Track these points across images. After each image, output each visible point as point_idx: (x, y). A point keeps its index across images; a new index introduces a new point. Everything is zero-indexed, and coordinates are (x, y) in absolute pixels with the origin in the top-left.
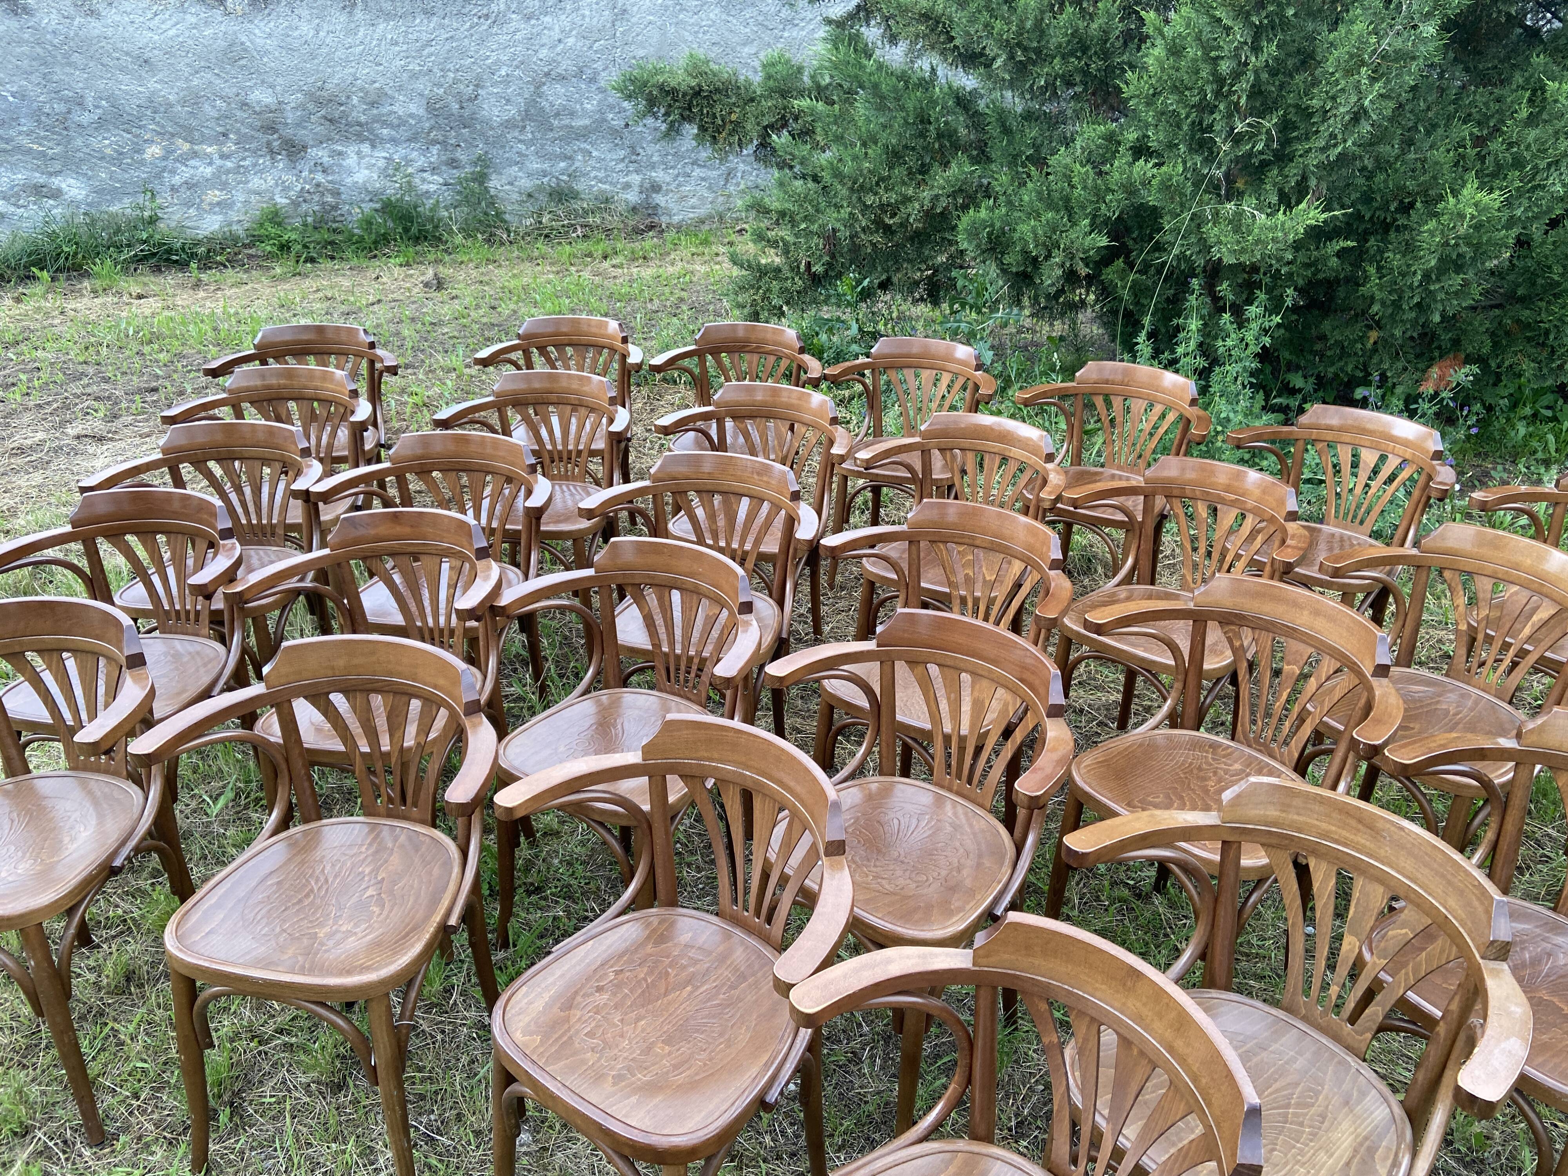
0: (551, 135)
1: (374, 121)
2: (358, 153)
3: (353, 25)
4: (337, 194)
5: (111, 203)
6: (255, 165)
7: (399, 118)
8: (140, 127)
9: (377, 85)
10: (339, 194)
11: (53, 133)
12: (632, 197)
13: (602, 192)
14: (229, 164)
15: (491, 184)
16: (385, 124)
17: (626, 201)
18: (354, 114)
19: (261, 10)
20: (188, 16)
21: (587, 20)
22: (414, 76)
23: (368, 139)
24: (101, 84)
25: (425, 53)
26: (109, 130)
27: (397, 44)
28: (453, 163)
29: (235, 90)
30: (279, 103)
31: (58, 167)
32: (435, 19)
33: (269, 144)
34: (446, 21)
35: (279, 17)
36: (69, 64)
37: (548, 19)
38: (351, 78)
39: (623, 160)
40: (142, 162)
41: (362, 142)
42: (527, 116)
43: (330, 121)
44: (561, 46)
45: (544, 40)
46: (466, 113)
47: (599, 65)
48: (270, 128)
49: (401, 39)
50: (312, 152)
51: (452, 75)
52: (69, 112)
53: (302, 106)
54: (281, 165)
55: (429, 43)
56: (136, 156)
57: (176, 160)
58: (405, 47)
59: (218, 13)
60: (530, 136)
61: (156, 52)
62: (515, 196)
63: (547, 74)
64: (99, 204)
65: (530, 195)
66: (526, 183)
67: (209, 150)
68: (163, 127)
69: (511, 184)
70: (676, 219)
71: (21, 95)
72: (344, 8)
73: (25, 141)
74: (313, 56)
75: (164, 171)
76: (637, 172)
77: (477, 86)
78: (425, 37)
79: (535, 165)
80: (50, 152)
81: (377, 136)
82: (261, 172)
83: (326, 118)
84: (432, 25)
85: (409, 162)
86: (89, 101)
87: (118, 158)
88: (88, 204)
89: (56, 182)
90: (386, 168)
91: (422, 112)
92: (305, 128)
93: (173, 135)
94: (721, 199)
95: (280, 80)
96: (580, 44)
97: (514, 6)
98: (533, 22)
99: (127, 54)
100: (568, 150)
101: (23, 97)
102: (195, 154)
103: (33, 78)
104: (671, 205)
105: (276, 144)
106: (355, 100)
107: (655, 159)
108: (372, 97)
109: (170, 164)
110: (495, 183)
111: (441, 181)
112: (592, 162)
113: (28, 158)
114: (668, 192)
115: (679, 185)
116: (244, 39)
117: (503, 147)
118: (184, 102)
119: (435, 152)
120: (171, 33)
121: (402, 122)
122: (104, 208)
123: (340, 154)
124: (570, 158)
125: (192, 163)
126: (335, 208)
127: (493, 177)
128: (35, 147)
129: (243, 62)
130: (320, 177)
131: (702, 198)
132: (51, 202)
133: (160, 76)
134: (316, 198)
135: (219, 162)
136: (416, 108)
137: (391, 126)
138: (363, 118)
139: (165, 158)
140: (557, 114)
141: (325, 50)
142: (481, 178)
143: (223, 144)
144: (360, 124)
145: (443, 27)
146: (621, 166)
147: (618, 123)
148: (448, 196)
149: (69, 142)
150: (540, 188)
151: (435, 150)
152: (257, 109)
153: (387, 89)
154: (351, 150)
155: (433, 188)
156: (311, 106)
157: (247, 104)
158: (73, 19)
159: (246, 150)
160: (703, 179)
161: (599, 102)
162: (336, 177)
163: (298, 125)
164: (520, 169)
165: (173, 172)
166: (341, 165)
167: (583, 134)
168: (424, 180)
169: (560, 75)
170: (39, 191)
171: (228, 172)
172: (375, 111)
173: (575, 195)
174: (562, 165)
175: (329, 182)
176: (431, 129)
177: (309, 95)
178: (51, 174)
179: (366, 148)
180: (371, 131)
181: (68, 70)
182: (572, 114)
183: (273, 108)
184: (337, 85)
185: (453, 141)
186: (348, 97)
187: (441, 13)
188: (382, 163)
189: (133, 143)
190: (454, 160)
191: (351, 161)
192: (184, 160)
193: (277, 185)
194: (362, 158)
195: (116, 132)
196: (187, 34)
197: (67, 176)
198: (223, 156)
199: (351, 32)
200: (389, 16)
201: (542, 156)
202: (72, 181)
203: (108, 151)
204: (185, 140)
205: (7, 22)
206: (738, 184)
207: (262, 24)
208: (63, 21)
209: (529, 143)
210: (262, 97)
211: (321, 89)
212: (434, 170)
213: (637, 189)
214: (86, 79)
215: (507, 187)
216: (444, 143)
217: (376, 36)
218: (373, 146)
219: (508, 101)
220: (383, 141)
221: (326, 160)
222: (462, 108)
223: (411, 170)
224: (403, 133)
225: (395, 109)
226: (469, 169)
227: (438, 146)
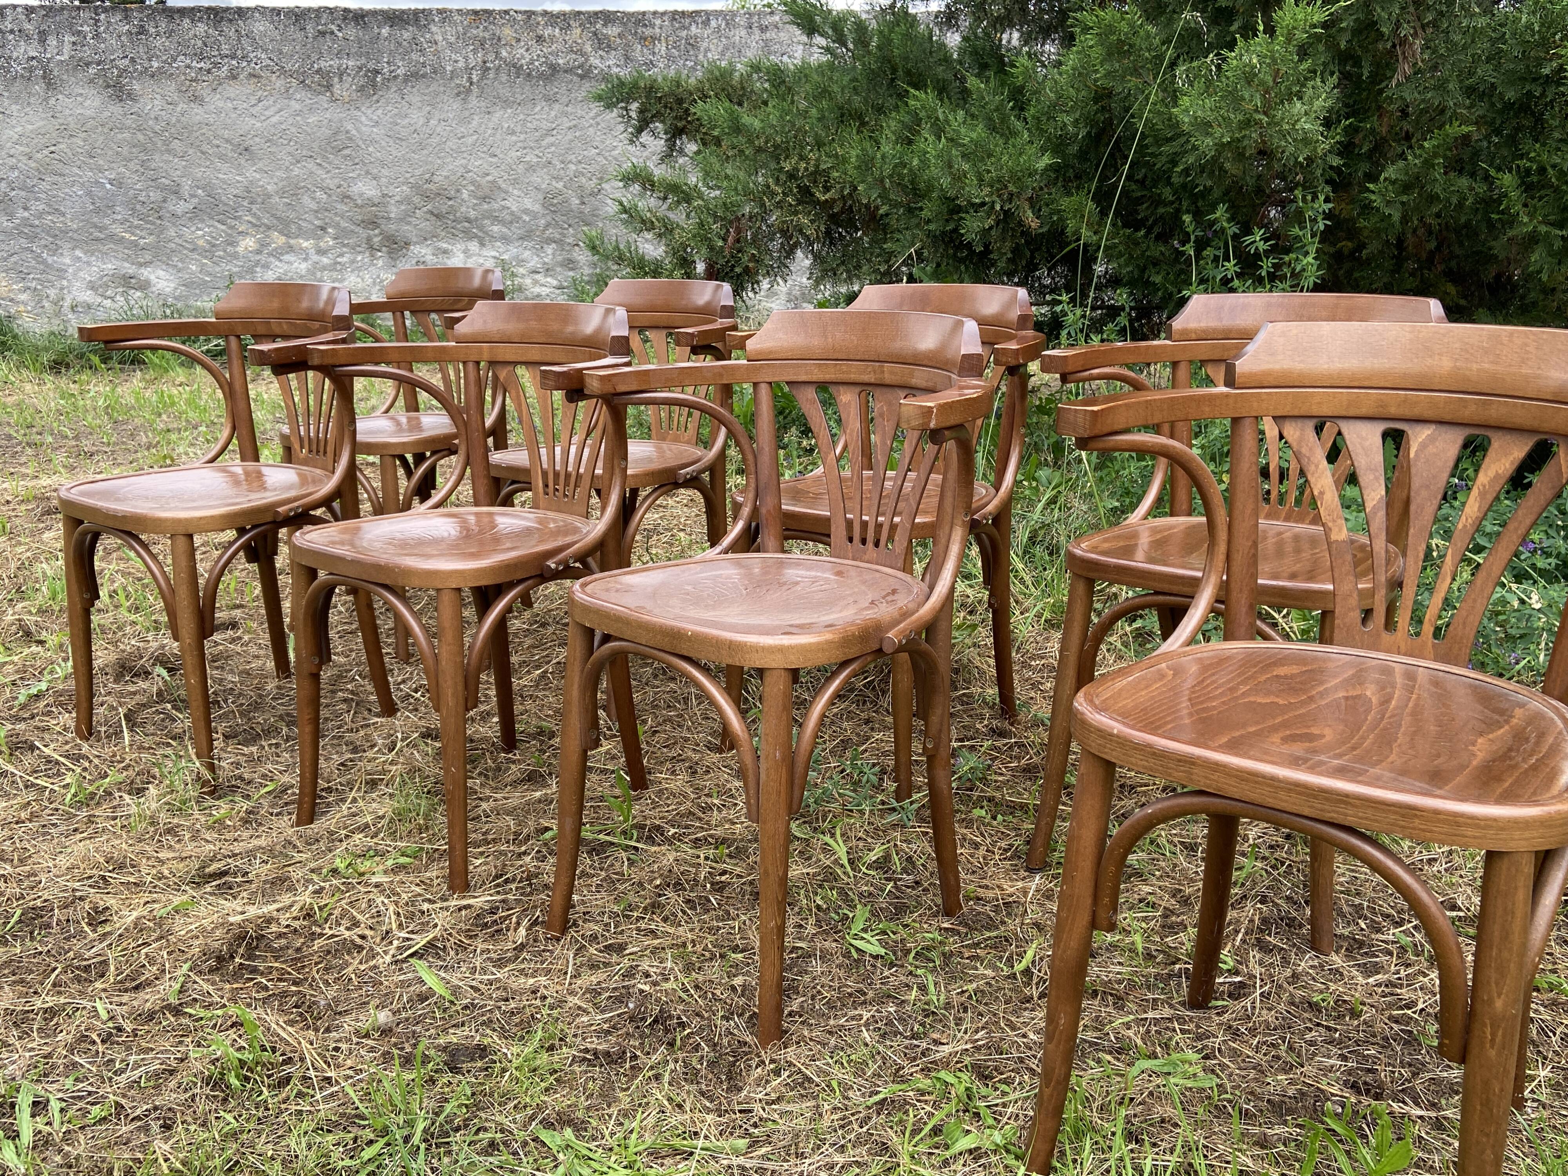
1: (484, 217)
2: (466, 252)
3: (467, 113)
5: (198, 297)
6: (353, 262)
7: (512, 213)
8: (235, 218)
9: (490, 178)
11: (147, 222)
14: (325, 260)
16: (496, 220)
18: (463, 209)
19: (369, 96)
20: (293, 103)
22: (531, 168)
23: (476, 236)
24: (198, 173)
25: (544, 143)
26: (203, 221)
27: (513, 133)
28: (569, 264)
29: (336, 181)
30: (384, 196)
31: (148, 257)
32: (557, 106)
33: (369, 239)
34: (569, 109)
35: (388, 103)
36: (169, 151)
38: (462, 170)
40: (235, 256)
41: (470, 239)
43: (437, 216)
46: (588, 209)
48: (372, 223)
49: (518, 129)
50: (416, 249)
51: (573, 167)
52: (164, 201)
53: (407, 200)
54: (380, 263)
55: (549, 132)
56: (229, 249)
57: (270, 254)
58: (522, 137)
59: (324, 99)
61: (257, 140)
64: (187, 297)
67: (305, 244)
68: (259, 219)
71: (117, 183)
72: (458, 94)
73: (117, 229)
74: (422, 146)
75: (256, 265)
77: (601, 179)
78: (546, 125)
80: (142, 242)
81: (486, 233)
82: (359, 269)
83: (432, 213)
84: (553, 113)
85: (521, 262)
86: (186, 190)
87: (210, 251)
88: (175, 298)
89: (146, 273)
91: (537, 208)
92: (409, 223)
93: (269, 228)
95: (385, 172)
99: (227, 141)
101: (120, 185)
102: (291, 249)
103: (131, 165)
105: (376, 240)
106: (465, 194)
108: (483, 192)
109: (263, 258)
111: (555, 283)
113: (120, 248)
116: (350, 127)
118: (282, 193)
119: (550, 251)
120: (274, 120)
121: (515, 218)
122: (191, 302)
123: (445, 252)
125: (286, 257)
128: (127, 236)
129: (347, 152)
132: (138, 294)
133: (260, 165)
135: (315, 258)
136: (531, 203)
137: (502, 222)
138: (472, 214)
139: (259, 252)
141: (435, 140)
143: (320, 238)
144: (468, 220)
145: (566, 114)
149: (161, 232)
151: (550, 249)
152: (359, 202)
153: (500, 181)
154: (458, 248)
155: (545, 291)
156: (416, 200)
157: (348, 197)
158: (176, 105)
159: (344, 246)
163: (401, 220)
165: (266, 266)
168: (536, 282)
170: (128, 282)
171: (324, 268)
172: (486, 206)
176: (548, 225)
177: (415, 187)
178: (141, 265)
179: (474, 246)
180: (481, 228)
181: (166, 157)
183: (376, 201)
184: (447, 177)
185: (570, 240)
186: (458, 191)
187: (565, 100)
188: (490, 263)
189: (228, 235)
190: (571, 261)
191: (457, 260)
192: (277, 254)
193: (374, 283)
194: (469, 257)
195: (211, 222)
196: (290, 120)
197: (157, 267)
198: (321, 252)
199: (465, 121)
200: (507, 103)
202: (161, 273)
203: (201, 242)
204: (281, 233)
205: (111, 108)
207: (369, 112)
208: (166, 107)
210: (366, 189)
211: (429, 181)
212: (548, 271)
214: (185, 167)
216: (560, 242)
217: (491, 125)
218: (482, 245)
220: (493, 239)
221: (429, 258)
222: (582, 203)
223: (522, 270)
224: (517, 230)
225: (506, 203)
226: (587, 271)
227: (554, 245)
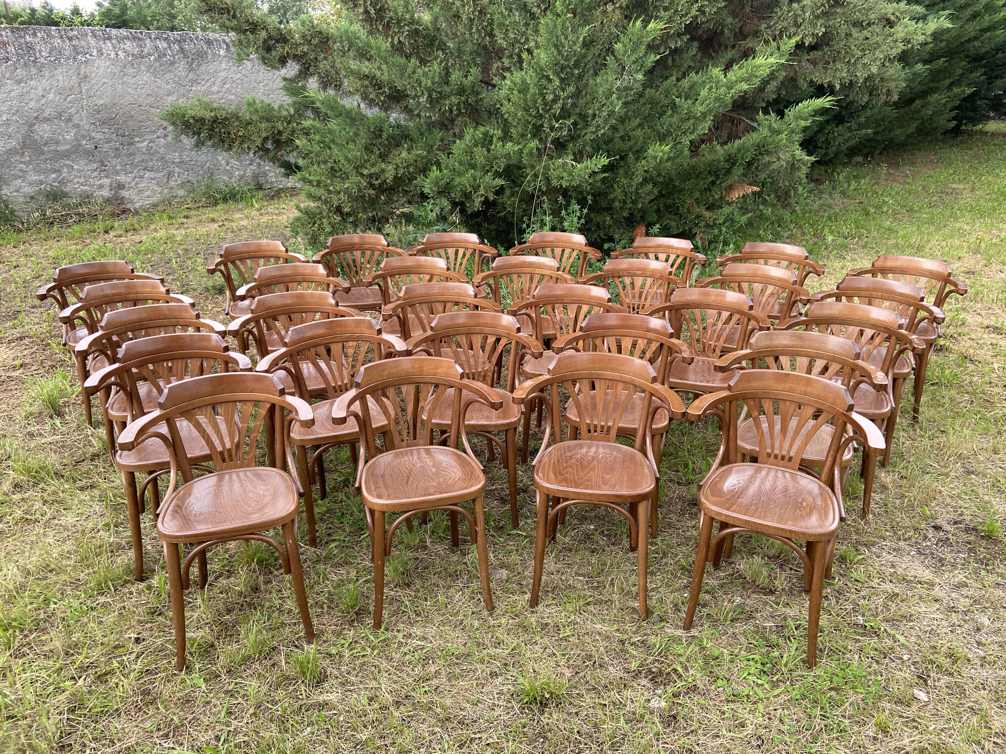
0: (43, 157)
12: (106, 193)
13: (82, 191)
17: (102, 197)
21: (61, 82)
37: (33, 83)
39: (96, 170)
42: (24, 145)
44: (45, 100)
45: (32, 96)
47: (73, 111)
60: (28, 158)
62: (21, 199)
63: (36, 118)
65: (32, 198)
66: (28, 190)
69: (17, 191)
70: (137, 205)
76: (107, 177)
79: (34, 178)
94: (166, 191)
96: (57, 98)
97: (8, 75)
98: (23, 85)
100: (57, 166)
104: (133, 197)
107: (118, 168)
110: (5, 192)
112: (74, 173)
114: (130, 188)
115: (137, 184)
117: (9, 167)
124: (58, 171)
127: (4, 187)
131: (153, 191)
140: (46, 144)
146: (96, 174)
147: (90, 147)
150: (40, 192)
160: (152, 179)
161: (75, 134)
164: (23, 181)
167: (66, 155)
169: (45, 118)
173: (65, 195)
174: (53, 176)
182: (57, 143)
201: (37, 171)
206: (176, 181)
209: (28, 163)
213: (108, 188)
215: (15, 194)
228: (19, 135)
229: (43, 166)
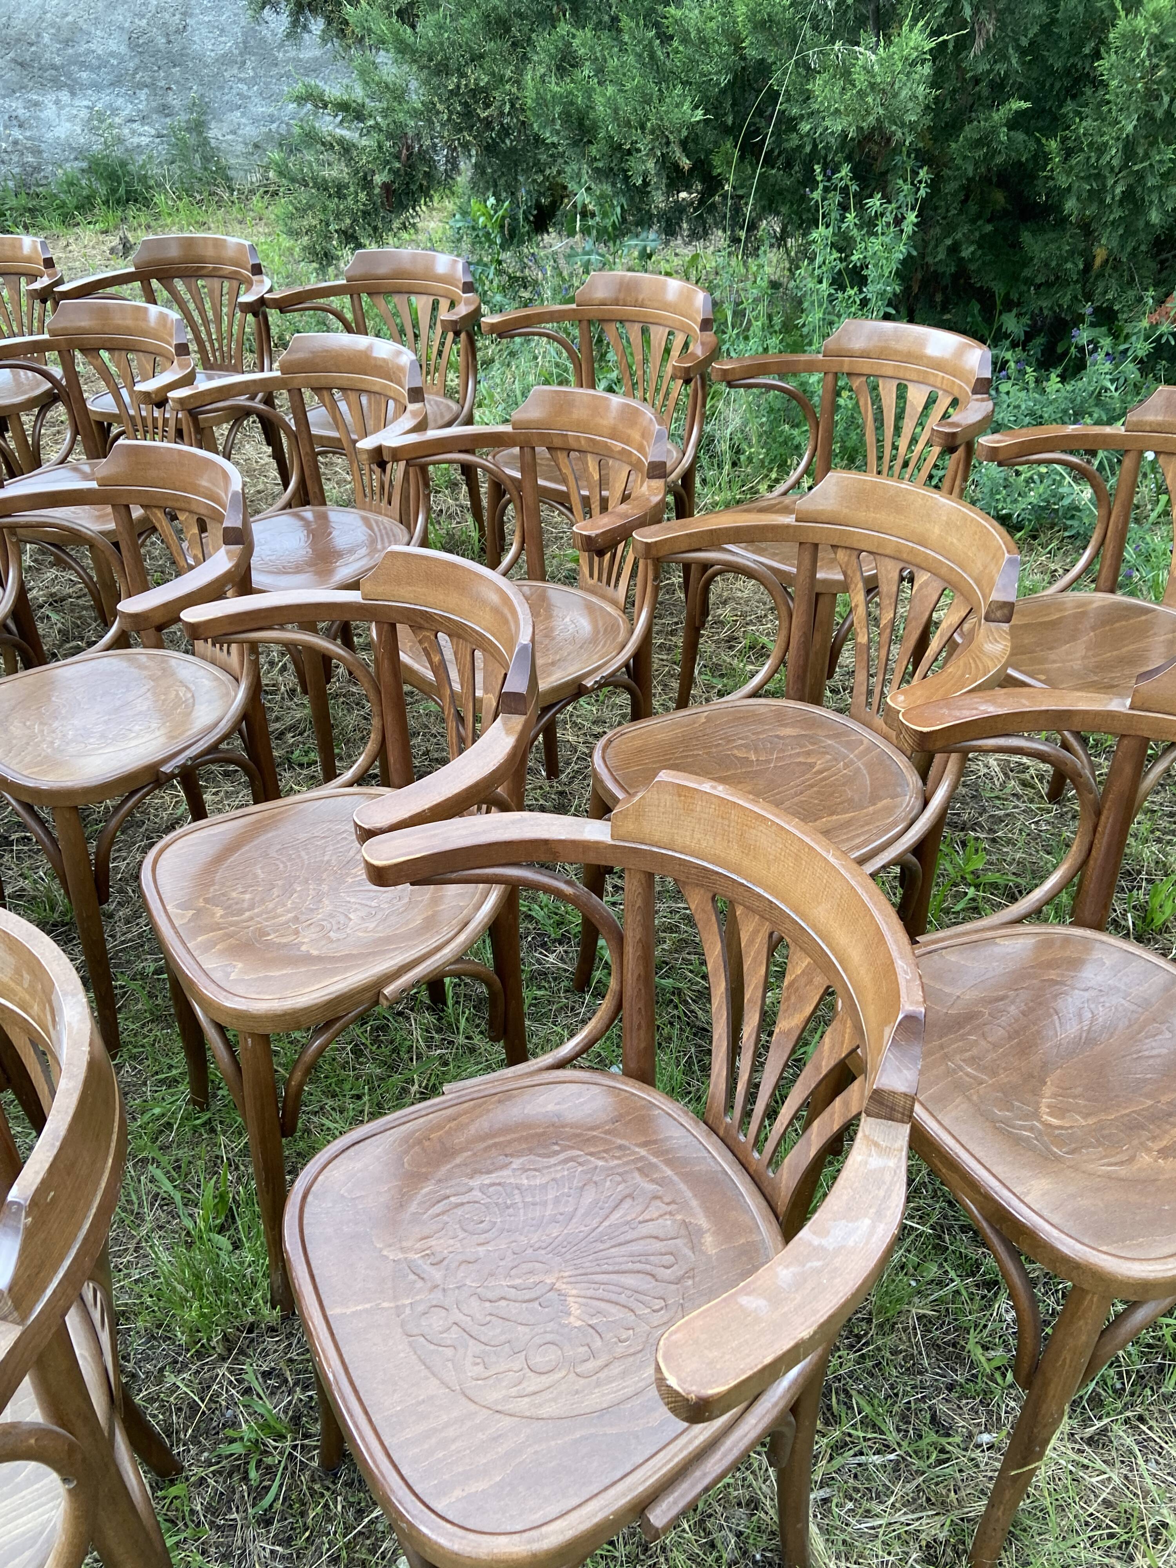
0: (274, 71)
1: (71, 63)
2: (57, 102)
4: (37, 152)
7: (99, 57)
9: (70, 19)
10: (40, 152)
15: (211, 134)
16: (83, 66)
18: (47, 55)
23: (66, 85)
28: (165, 110)
38: (39, 12)
41: (59, 88)
42: (246, 48)
43: (22, 65)
46: (176, 48)
50: (5, 103)
60: (251, 73)
62: (240, 148)
65: (256, 146)
66: (250, 131)
69: (234, 132)
77: (184, 14)
79: (260, 109)
81: (75, 81)
83: (15, 62)
85: (115, 111)
90: (90, 120)
91: (123, 49)
106: (46, 38)
108: (65, 34)
110: (215, 133)
111: (153, 132)
117: (221, 88)
119: (143, 97)
121: (103, 63)
123: (36, 104)
126: (37, 169)
127: (213, 125)
130: (17, 133)
134: (15, 158)
136: (116, 45)
137: (90, 68)
138: (58, 60)
142: (198, 127)
144: (54, 67)
148: (162, 150)
150: (269, 137)
151: (143, 94)
153: (81, 22)
154: (48, 99)
155: (144, 140)
162: (34, 132)
164: (243, 114)
166: (38, 118)
168: (133, 132)
172: (70, 51)
175: (27, 138)
176: (136, 70)
179: (64, 96)
180: (69, 75)
184: (24, 20)
185: (162, 83)
186: (38, 35)
188: (84, 114)
190: (165, 107)
191: (49, 112)
194: (61, 108)
201: (270, 97)
209: (251, 82)
211: (6, 26)
212: (144, 119)
215: (230, 137)
216: (152, 86)
218: (73, 94)
219: (222, 30)
220: (83, 87)
221: (21, 112)
222: (169, 42)
223: (117, 120)
224: (105, 75)
225: (93, 46)
226: (184, 117)
227: (146, 90)
228: (237, 29)
229: (276, 88)
